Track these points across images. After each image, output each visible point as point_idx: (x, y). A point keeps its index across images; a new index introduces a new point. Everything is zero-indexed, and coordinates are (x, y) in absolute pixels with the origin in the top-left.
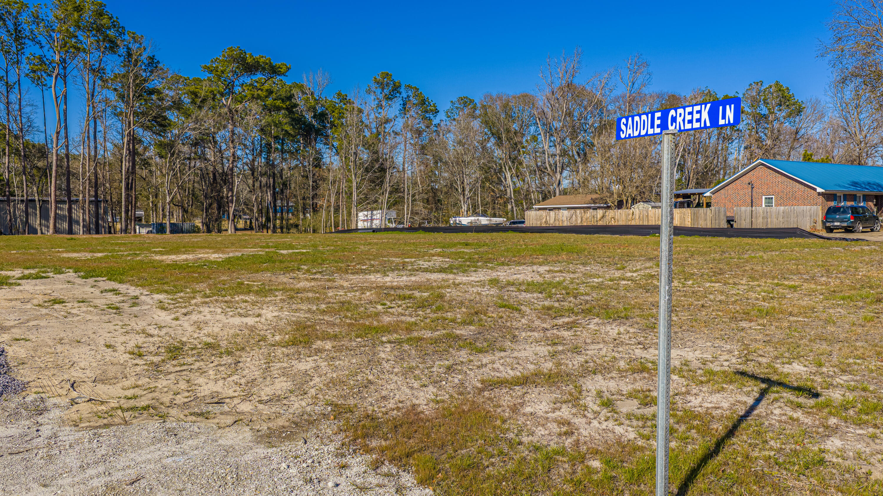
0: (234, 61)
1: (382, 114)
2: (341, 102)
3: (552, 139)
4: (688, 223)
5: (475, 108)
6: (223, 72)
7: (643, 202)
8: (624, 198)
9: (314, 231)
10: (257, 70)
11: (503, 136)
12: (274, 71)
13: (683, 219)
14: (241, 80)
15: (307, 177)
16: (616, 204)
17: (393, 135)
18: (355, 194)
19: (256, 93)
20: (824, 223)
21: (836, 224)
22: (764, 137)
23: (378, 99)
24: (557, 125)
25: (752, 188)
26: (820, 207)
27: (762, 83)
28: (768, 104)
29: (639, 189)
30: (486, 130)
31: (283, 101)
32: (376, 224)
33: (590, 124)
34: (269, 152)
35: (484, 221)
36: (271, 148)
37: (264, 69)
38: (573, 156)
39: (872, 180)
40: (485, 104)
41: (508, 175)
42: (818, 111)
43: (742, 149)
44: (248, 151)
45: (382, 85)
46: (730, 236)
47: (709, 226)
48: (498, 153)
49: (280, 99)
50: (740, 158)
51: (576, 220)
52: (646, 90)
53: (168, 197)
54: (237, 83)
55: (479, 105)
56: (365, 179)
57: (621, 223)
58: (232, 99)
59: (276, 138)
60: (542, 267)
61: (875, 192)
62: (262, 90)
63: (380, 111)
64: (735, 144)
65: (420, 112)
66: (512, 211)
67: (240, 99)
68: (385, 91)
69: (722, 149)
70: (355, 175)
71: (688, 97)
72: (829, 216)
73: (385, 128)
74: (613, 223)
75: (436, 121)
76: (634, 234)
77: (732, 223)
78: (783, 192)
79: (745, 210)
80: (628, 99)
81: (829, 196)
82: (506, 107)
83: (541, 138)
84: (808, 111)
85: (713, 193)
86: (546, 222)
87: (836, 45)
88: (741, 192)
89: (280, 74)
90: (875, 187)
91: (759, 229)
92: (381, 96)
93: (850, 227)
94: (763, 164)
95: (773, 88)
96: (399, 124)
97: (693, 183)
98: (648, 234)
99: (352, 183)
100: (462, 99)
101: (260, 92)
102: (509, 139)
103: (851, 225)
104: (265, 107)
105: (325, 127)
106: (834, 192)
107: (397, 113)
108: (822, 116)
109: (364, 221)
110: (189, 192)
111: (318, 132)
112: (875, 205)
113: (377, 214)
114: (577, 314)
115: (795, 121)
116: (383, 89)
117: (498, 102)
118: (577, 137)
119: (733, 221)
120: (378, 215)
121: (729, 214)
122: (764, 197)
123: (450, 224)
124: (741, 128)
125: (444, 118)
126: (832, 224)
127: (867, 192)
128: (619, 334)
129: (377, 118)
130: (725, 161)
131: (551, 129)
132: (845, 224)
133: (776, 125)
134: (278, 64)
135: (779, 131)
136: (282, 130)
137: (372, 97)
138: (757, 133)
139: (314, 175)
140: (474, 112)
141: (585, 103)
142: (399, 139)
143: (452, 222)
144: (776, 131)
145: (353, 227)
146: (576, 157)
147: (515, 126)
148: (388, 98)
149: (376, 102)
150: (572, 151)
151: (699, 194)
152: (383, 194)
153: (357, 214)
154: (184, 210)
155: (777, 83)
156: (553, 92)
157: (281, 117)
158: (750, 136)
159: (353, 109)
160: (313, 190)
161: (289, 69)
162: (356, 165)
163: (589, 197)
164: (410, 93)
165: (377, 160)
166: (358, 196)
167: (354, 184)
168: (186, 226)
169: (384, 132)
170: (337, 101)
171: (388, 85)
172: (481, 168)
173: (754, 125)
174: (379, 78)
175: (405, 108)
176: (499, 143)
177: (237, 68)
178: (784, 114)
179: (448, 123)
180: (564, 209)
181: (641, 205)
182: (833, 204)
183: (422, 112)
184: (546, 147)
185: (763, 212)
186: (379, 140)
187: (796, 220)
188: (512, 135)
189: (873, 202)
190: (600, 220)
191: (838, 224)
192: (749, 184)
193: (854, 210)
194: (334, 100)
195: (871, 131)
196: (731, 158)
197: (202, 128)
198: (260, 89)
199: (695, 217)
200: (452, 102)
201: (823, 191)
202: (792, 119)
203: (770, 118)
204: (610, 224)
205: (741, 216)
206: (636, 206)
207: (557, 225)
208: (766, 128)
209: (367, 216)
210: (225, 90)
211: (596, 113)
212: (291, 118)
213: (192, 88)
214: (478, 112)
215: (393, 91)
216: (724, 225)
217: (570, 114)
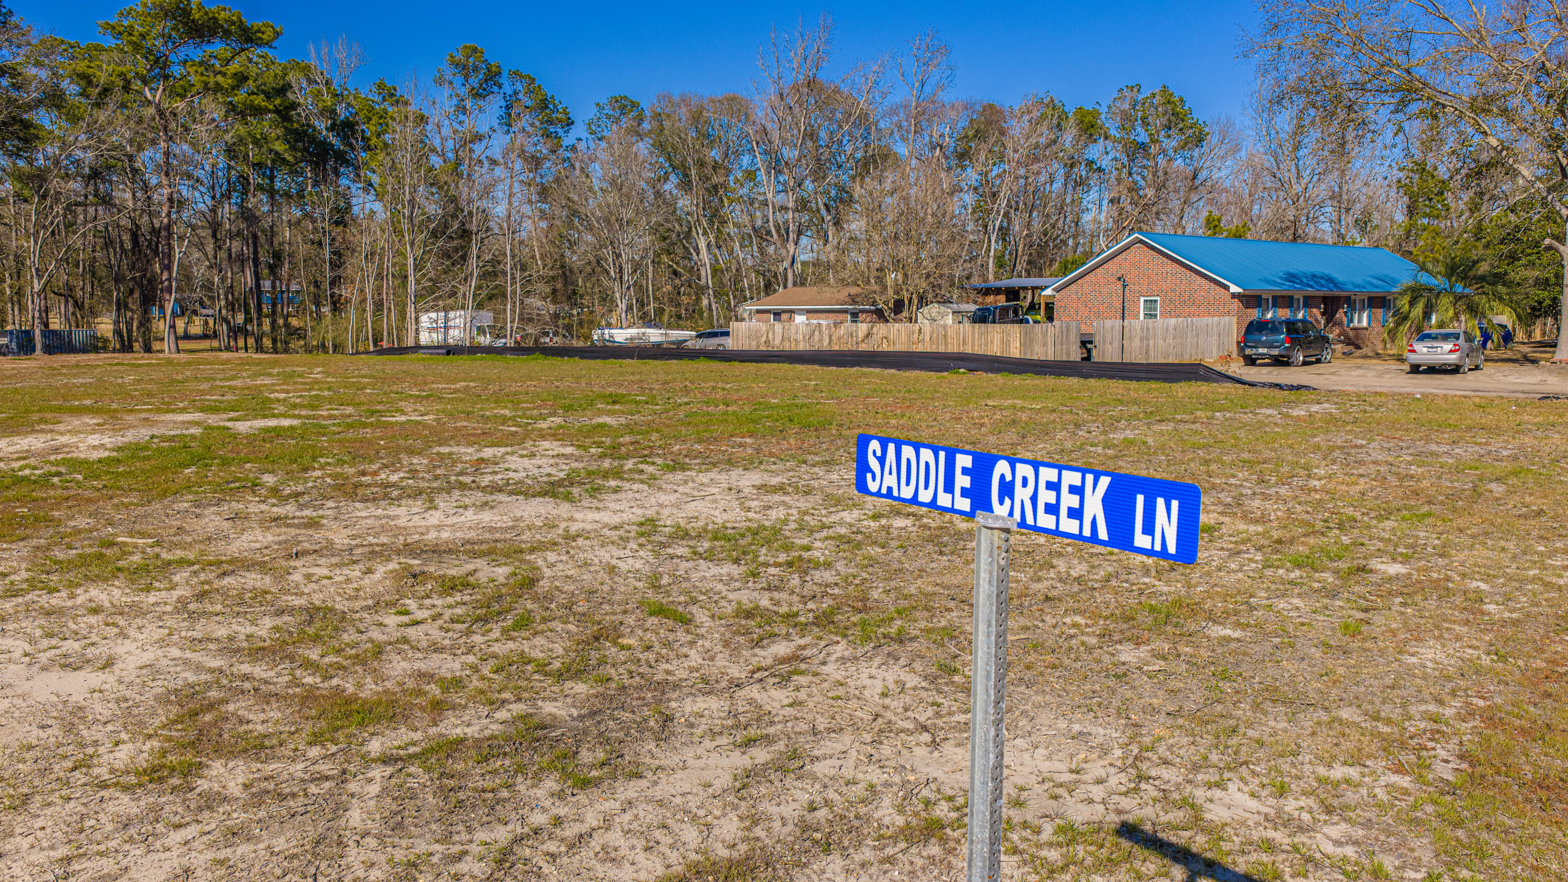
0: (166, 15)
1: (466, 125)
2: (384, 100)
3: (781, 179)
4: (1015, 352)
5: (640, 120)
6: (143, 36)
7: (939, 302)
8: (906, 295)
9: (336, 348)
10: (214, 35)
11: (693, 172)
12: (249, 37)
13: (1006, 343)
14: (182, 52)
15: (320, 244)
16: (891, 305)
17: (486, 165)
18: (411, 279)
19: (212, 80)
20: (1241, 350)
21: (1261, 351)
22: (1142, 183)
23: (457, 95)
24: (790, 154)
25: (1124, 287)
26: (1235, 319)
27: (1139, 86)
28: (1148, 124)
29: (932, 279)
30: (661, 160)
31: (268, 97)
32: (455, 336)
33: (848, 153)
34: (245, 192)
35: (654, 335)
36: (249, 184)
37: (227, 33)
38: (818, 210)
39: (1319, 269)
40: (659, 110)
41: (702, 244)
42: (1230, 140)
43: (1105, 202)
44: (203, 190)
45: (464, 70)
46: (1086, 376)
47: (1051, 357)
48: (685, 203)
49: (263, 92)
50: (1102, 218)
51: (821, 340)
52: (943, 96)
53: (36, 281)
54: (173, 58)
55: (648, 113)
56: (431, 250)
57: (899, 347)
58: (164, 90)
59: (258, 166)
60: (748, 475)
61: (1324, 292)
62: (224, 75)
63: (461, 118)
64: (1093, 195)
65: (537, 123)
66: (710, 309)
67: (180, 91)
68: (470, 81)
69: (1073, 201)
70: (412, 244)
71: (1016, 108)
72: (1250, 337)
73: (471, 151)
74: (885, 347)
75: (568, 141)
76: (922, 368)
77: (1089, 346)
78: (1174, 290)
79: (1112, 324)
80: (914, 112)
81: (1250, 300)
82: (697, 117)
83: (762, 175)
84: (1213, 140)
85: (1058, 290)
86: (767, 342)
87: (1268, 38)
88: (1105, 290)
89: (260, 43)
90: (1323, 282)
91: (1137, 364)
92: (463, 91)
93: (1283, 356)
94: (1141, 242)
95: (1158, 97)
96: (498, 144)
97: (1021, 266)
98: (947, 370)
99: (406, 258)
100: (617, 101)
101: (219, 78)
102: (705, 178)
103: (1284, 353)
104: (232, 108)
105: (353, 149)
106: (1258, 293)
107: (495, 123)
108: (1237, 148)
109: (431, 330)
110: (84, 268)
111: (341, 158)
112: (1323, 314)
113: (458, 318)
114: (803, 629)
115: (1192, 157)
116: (467, 77)
117: (684, 110)
118: (824, 178)
119: (1091, 342)
120: (457, 321)
121: (1085, 329)
122: (1142, 299)
123: (592, 342)
124: (1103, 167)
125: (584, 135)
126: (1254, 351)
127: (1310, 291)
128: (884, 695)
129: (455, 132)
130: (1077, 224)
131: (778, 161)
132: (1275, 352)
133: (1162, 161)
134: (257, 24)
135: (1166, 173)
136: (271, 151)
137: (446, 91)
138: (1130, 174)
139: (333, 239)
140: (639, 125)
141: (839, 116)
142: (499, 171)
143: (595, 337)
144: (1160, 173)
145: (411, 342)
146: (823, 211)
147: (715, 154)
148: (479, 94)
149: (455, 101)
150: (817, 203)
151: (1034, 289)
152: (466, 280)
153: (417, 319)
154: (76, 302)
155: (1165, 89)
156: (782, 95)
157: (267, 126)
158: (1119, 180)
159: (406, 117)
160: (332, 270)
161: (278, 34)
162: (413, 225)
163: (845, 292)
164: (519, 87)
165: (454, 216)
166: (418, 282)
167: (411, 261)
168: (79, 336)
169: (471, 159)
170: (376, 99)
171: (476, 69)
172: (654, 230)
173: (1125, 160)
174: (460, 57)
175: (510, 115)
176: (686, 185)
177: (173, 29)
178: (1174, 143)
179: (592, 145)
180: (801, 312)
181: (934, 309)
182: (1254, 314)
183: (542, 123)
184: (770, 196)
185: (1142, 329)
186: (460, 176)
187: (1194, 341)
188: (708, 171)
189: (1319, 308)
190: (863, 341)
191: (1265, 351)
192: (1119, 279)
193: (1291, 325)
194: (370, 97)
195: (1315, 178)
196: (1087, 218)
197: (104, 147)
198: (220, 72)
199: (1027, 341)
200: (598, 105)
201: (1240, 290)
202: (1187, 153)
203: (1152, 150)
204: (880, 349)
205: (1104, 337)
206: (925, 310)
207: (787, 348)
208: (1144, 167)
209: (436, 321)
210: (149, 71)
211: (858, 133)
212: (286, 128)
213: (81, 66)
214: (646, 126)
215: (486, 81)
216: (1075, 354)
217: (812, 135)
